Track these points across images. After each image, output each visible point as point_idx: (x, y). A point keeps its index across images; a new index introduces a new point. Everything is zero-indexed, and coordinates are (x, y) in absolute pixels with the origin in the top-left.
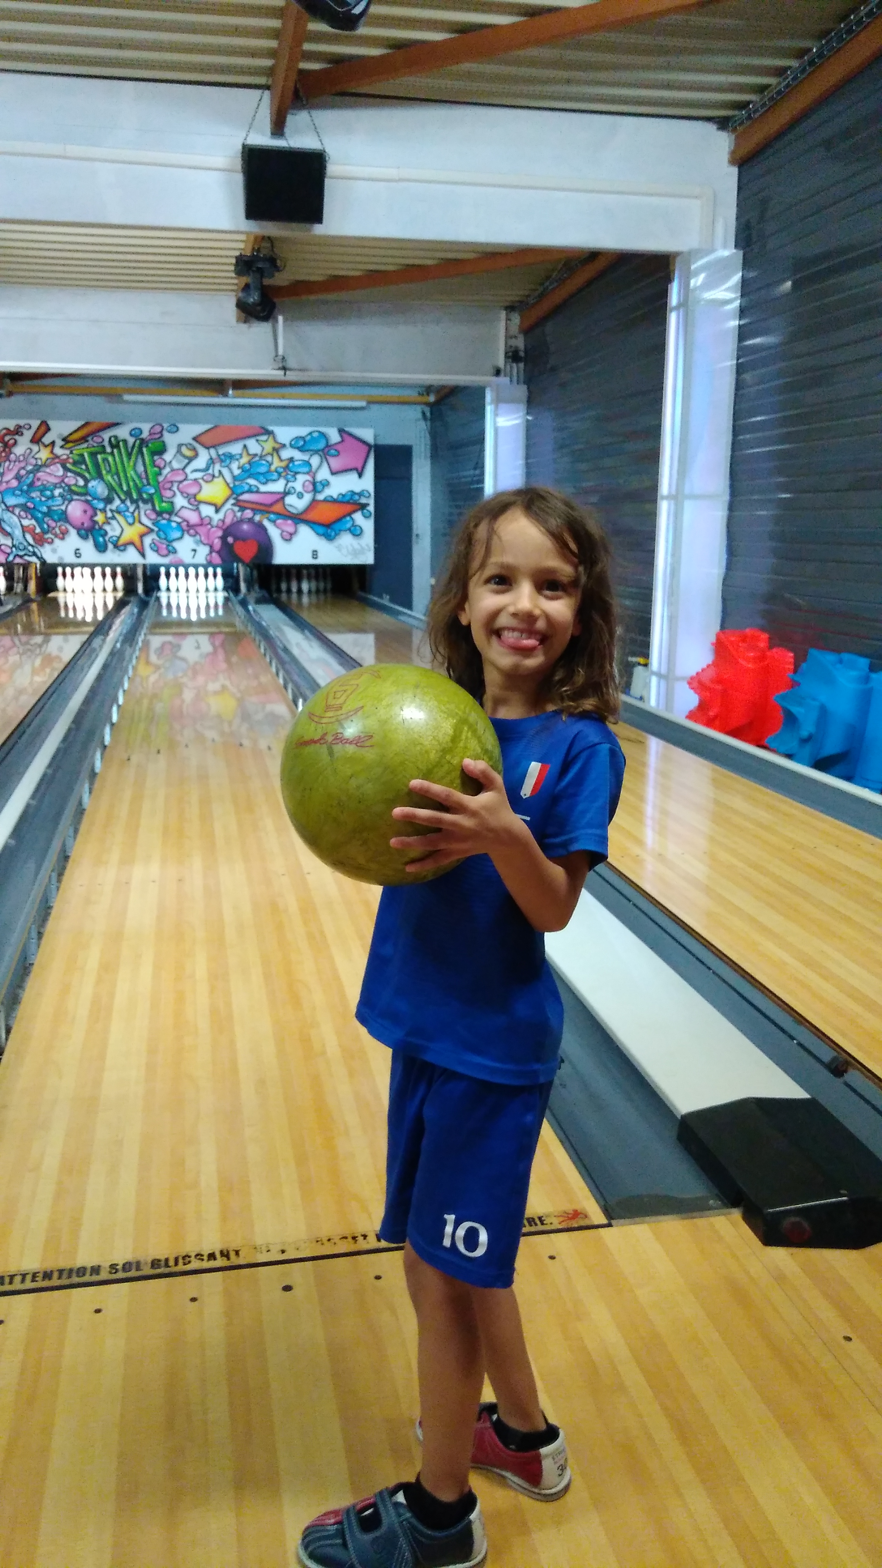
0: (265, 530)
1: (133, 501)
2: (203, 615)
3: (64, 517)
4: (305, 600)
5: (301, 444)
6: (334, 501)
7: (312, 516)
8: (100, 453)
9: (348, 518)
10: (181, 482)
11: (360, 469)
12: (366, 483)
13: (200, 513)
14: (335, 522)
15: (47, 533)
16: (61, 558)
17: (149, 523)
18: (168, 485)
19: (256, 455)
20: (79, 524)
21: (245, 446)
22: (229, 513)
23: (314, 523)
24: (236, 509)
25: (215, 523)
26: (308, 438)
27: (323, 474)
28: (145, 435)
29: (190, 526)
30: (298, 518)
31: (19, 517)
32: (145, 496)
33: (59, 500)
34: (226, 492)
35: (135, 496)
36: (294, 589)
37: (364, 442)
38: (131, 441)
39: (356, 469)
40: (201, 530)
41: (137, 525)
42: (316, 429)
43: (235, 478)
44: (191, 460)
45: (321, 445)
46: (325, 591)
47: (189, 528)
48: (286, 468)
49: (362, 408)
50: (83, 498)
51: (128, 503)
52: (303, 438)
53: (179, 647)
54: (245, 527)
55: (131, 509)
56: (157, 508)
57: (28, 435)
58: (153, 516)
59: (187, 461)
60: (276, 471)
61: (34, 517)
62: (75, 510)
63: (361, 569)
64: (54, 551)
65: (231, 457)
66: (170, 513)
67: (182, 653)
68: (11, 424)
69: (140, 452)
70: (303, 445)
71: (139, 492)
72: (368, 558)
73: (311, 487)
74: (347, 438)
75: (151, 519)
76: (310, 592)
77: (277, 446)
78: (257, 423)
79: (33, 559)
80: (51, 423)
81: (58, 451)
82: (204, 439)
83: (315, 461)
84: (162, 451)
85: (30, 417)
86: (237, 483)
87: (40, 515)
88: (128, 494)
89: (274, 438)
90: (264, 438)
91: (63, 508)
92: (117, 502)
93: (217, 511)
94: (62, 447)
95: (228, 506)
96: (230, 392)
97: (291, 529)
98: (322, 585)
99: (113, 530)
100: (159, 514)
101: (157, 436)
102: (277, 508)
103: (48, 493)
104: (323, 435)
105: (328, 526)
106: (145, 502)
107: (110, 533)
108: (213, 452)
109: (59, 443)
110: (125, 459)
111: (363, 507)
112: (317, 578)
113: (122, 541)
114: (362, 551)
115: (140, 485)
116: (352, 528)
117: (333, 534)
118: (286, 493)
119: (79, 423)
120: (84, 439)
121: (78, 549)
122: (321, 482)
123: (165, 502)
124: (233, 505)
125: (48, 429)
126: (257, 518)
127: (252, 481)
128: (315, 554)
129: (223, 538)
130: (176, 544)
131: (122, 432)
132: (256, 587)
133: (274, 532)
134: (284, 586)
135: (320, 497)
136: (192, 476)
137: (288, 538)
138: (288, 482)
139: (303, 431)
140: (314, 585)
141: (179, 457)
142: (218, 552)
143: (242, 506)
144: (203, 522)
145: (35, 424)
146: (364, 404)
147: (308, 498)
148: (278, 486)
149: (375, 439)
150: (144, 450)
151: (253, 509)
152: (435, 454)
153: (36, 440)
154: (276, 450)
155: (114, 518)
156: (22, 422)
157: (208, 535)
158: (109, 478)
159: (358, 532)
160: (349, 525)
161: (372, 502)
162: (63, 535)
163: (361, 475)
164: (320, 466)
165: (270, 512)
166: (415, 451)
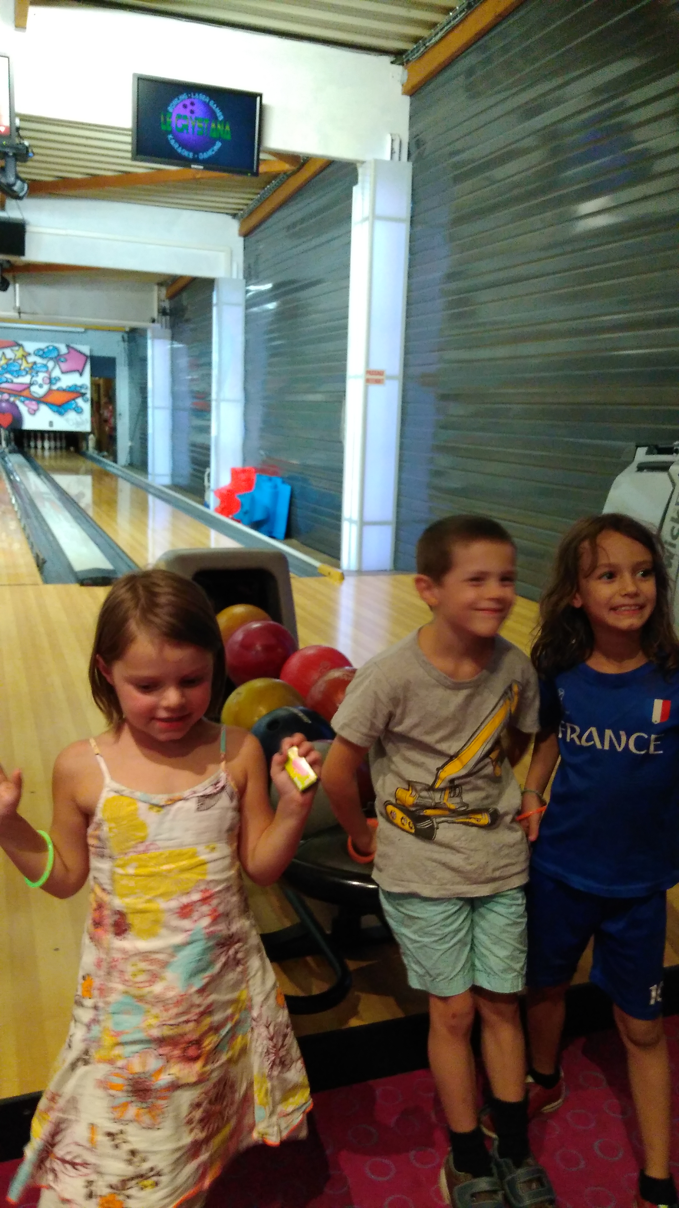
0: (17, 407)
4: (47, 453)
5: (42, 354)
6: (64, 390)
7: (49, 399)
9: (73, 402)
11: (80, 371)
12: (85, 380)
14: (63, 404)
19: (10, 359)
21: (3, 353)
23: (51, 404)
26: (46, 350)
27: (56, 373)
30: (40, 401)
36: (39, 446)
37: (83, 354)
42: (51, 344)
45: (55, 354)
46: (61, 448)
48: (32, 368)
49: (82, 333)
52: (42, 350)
54: (4, 405)
60: (24, 369)
63: (82, 434)
72: (87, 428)
73: (48, 381)
74: (72, 351)
76: (50, 448)
77: (25, 354)
78: (12, 339)
83: (51, 364)
89: (24, 350)
90: (17, 348)
97: (35, 407)
98: (58, 444)
102: (25, 393)
104: (56, 349)
105: (59, 406)
111: (83, 395)
112: (55, 440)
114: (82, 423)
116: (76, 409)
117: (63, 411)
118: (31, 384)
122: (55, 378)
126: (12, 399)
127: (8, 376)
128: (51, 424)
132: (13, 443)
133: (23, 409)
134: (32, 444)
135: (55, 387)
137: (33, 412)
138: (33, 376)
139: (42, 345)
140: (53, 444)
143: (2, 391)
146: (83, 330)
147: (46, 388)
148: (26, 379)
149: (91, 353)
151: (9, 394)
152: (131, 365)
154: (25, 356)
159: (80, 411)
160: (74, 406)
161: (89, 392)
163: (81, 374)
164: (54, 368)
165: (21, 396)
166: (118, 361)
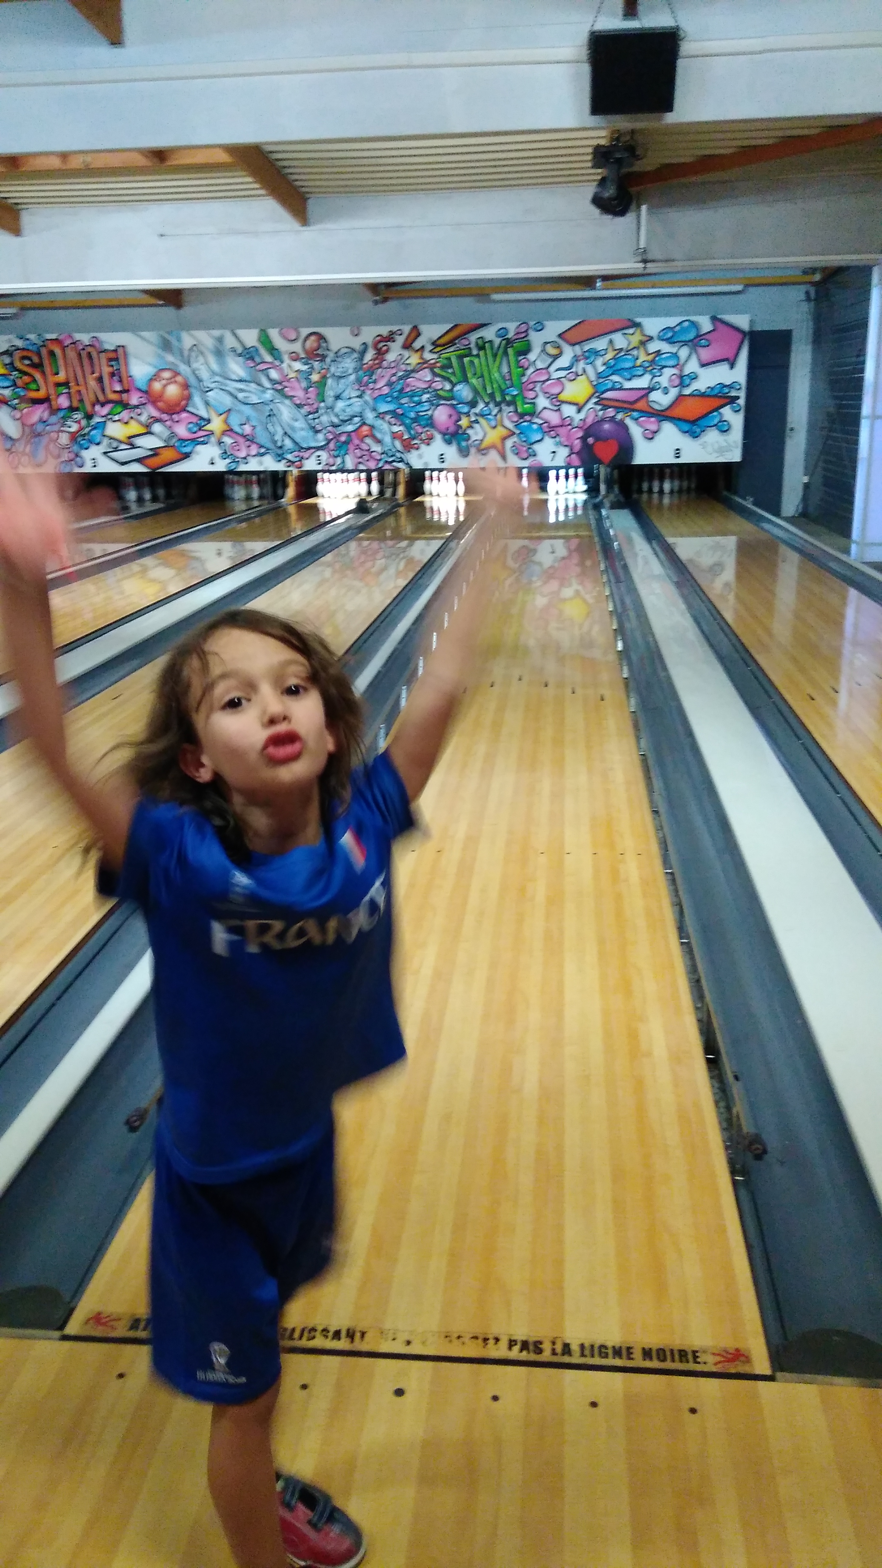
0: (626, 428)
1: (498, 404)
2: (562, 518)
3: (431, 423)
4: (666, 500)
5: (670, 336)
6: (703, 395)
7: (678, 412)
8: (466, 356)
9: (715, 413)
10: (544, 381)
11: (732, 359)
12: (739, 374)
13: (561, 415)
14: (701, 418)
15: (414, 439)
16: (426, 463)
17: (510, 426)
18: (531, 386)
19: (621, 350)
20: (443, 428)
21: (611, 342)
22: (591, 413)
23: (679, 419)
24: (599, 407)
25: (576, 423)
26: (678, 328)
27: (692, 366)
28: (510, 335)
29: (552, 428)
30: (663, 415)
31: (390, 423)
32: (508, 398)
33: (426, 406)
34: (589, 390)
35: (498, 399)
36: (656, 489)
37: (737, 329)
38: (497, 341)
39: (726, 360)
40: (562, 431)
41: (499, 428)
42: (687, 318)
43: (599, 375)
44: (556, 357)
45: (691, 335)
46: (689, 490)
47: (550, 430)
48: (653, 362)
49: (738, 293)
50: (449, 403)
51: (491, 406)
52: (672, 329)
53: (534, 551)
54: (607, 426)
55: (494, 413)
56: (519, 410)
57: (400, 340)
58: (515, 419)
59: (551, 360)
60: (642, 366)
61: (403, 424)
62: (441, 415)
63: (727, 467)
64: (420, 456)
65: (596, 353)
66: (532, 414)
67: (538, 557)
68: (384, 331)
69: (506, 353)
70: (672, 337)
71: (503, 393)
72: (735, 456)
73: (677, 382)
74: (721, 327)
75: (513, 422)
76: (672, 492)
77: (645, 339)
78: (626, 315)
79: (400, 465)
80: (423, 328)
81: (428, 356)
82: (568, 336)
83: (684, 352)
84: (525, 351)
85: (404, 324)
86: (601, 380)
87: (408, 421)
88: (492, 396)
89: (642, 330)
90: (631, 331)
91: (429, 413)
92: (481, 405)
93: (579, 411)
94: (431, 351)
95: (590, 405)
96: (598, 284)
97: (654, 427)
98: (685, 484)
99: (476, 434)
100: (522, 416)
101: (523, 335)
102: (640, 405)
103: (416, 399)
104: (694, 324)
105: (693, 422)
106: (509, 404)
107: (473, 438)
108: (577, 347)
109: (429, 347)
110: (490, 359)
111: (733, 400)
112: (681, 477)
113: (485, 444)
114: (728, 449)
115: (503, 387)
116: (720, 424)
117: (698, 430)
118: (651, 389)
119: (448, 326)
120: (452, 342)
121: (442, 455)
122: (689, 376)
123: (528, 403)
124: (596, 403)
125: (419, 335)
126: (619, 416)
127: (615, 378)
128: (678, 453)
129: (584, 439)
130: (536, 447)
131: (489, 334)
132: (616, 489)
133: (636, 431)
134: (645, 486)
135: (687, 391)
136: (556, 375)
137: (650, 436)
138: (653, 376)
139: (672, 321)
140: (677, 483)
141: (544, 356)
142: (577, 453)
143: (604, 404)
144: (565, 423)
145: (407, 329)
146: (739, 288)
147: (674, 393)
148: (643, 382)
149: (751, 326)
150: (510, 351)
151: (615, 407)
152: (818, 339)
153: (407, 346)
154: (643, 343)
155: (477, 422)
156: (394, 328)
157: (568, 437)
158: (474, 381)
159: (726, 428)
160: (716, 421)
161: (742, 394)
162: (429, 440)
163: (732, 366)
164: (689, 356)
165: (634, 410)
166: (795, 336)
